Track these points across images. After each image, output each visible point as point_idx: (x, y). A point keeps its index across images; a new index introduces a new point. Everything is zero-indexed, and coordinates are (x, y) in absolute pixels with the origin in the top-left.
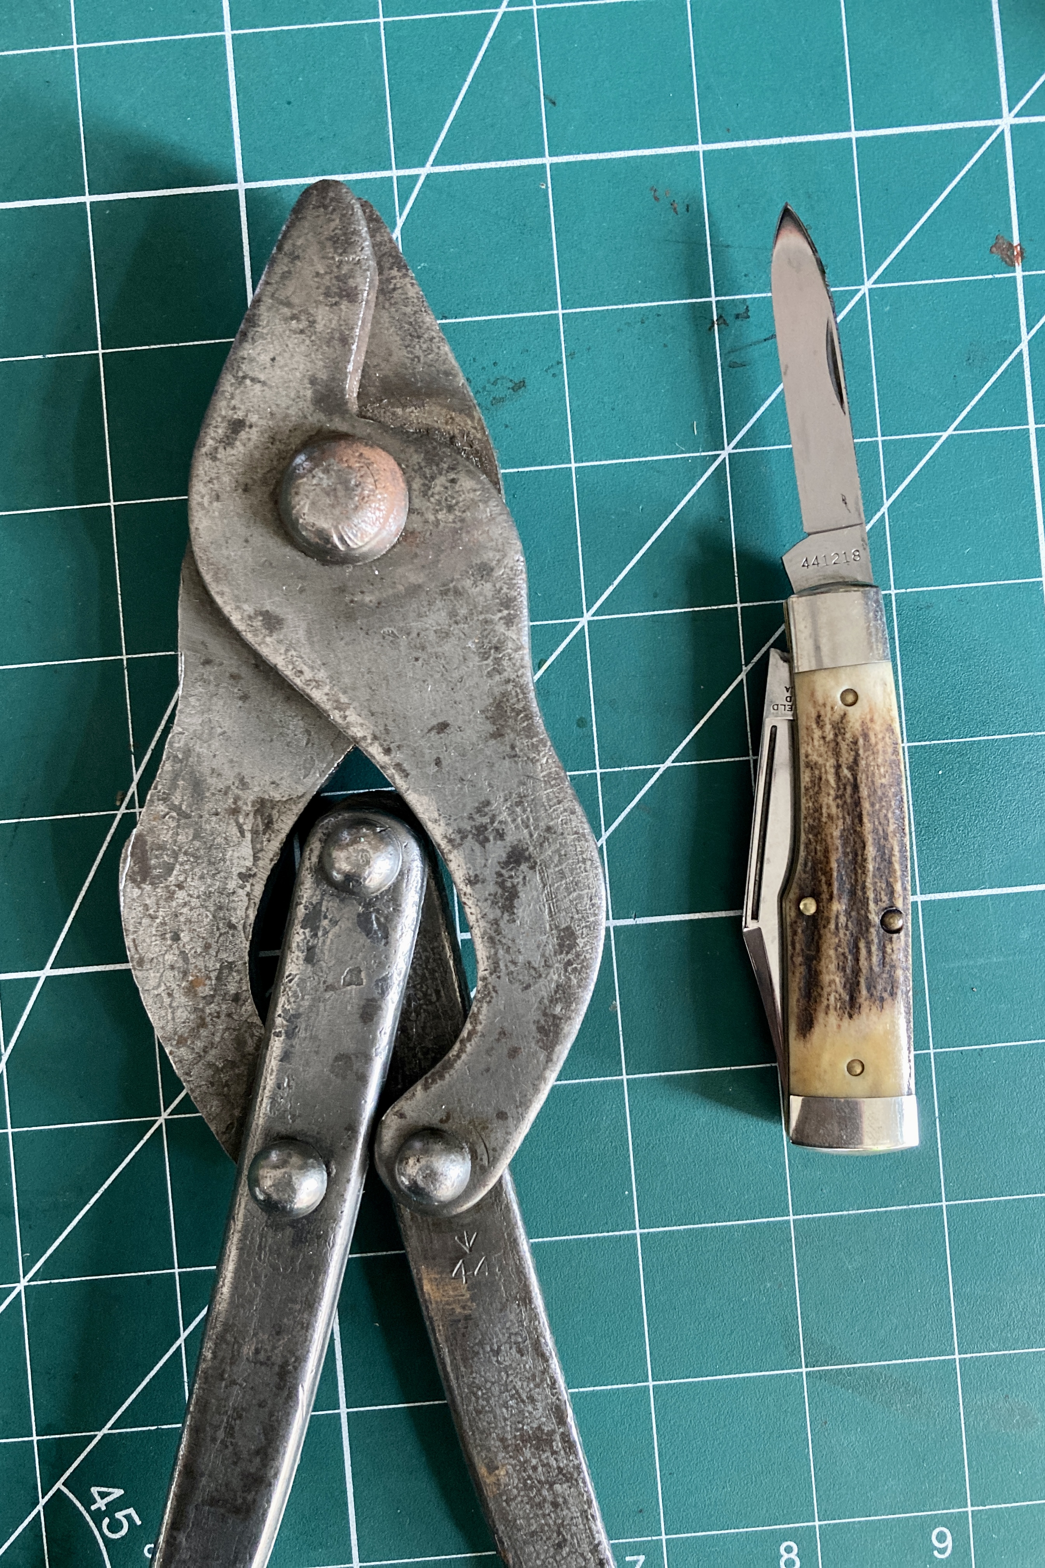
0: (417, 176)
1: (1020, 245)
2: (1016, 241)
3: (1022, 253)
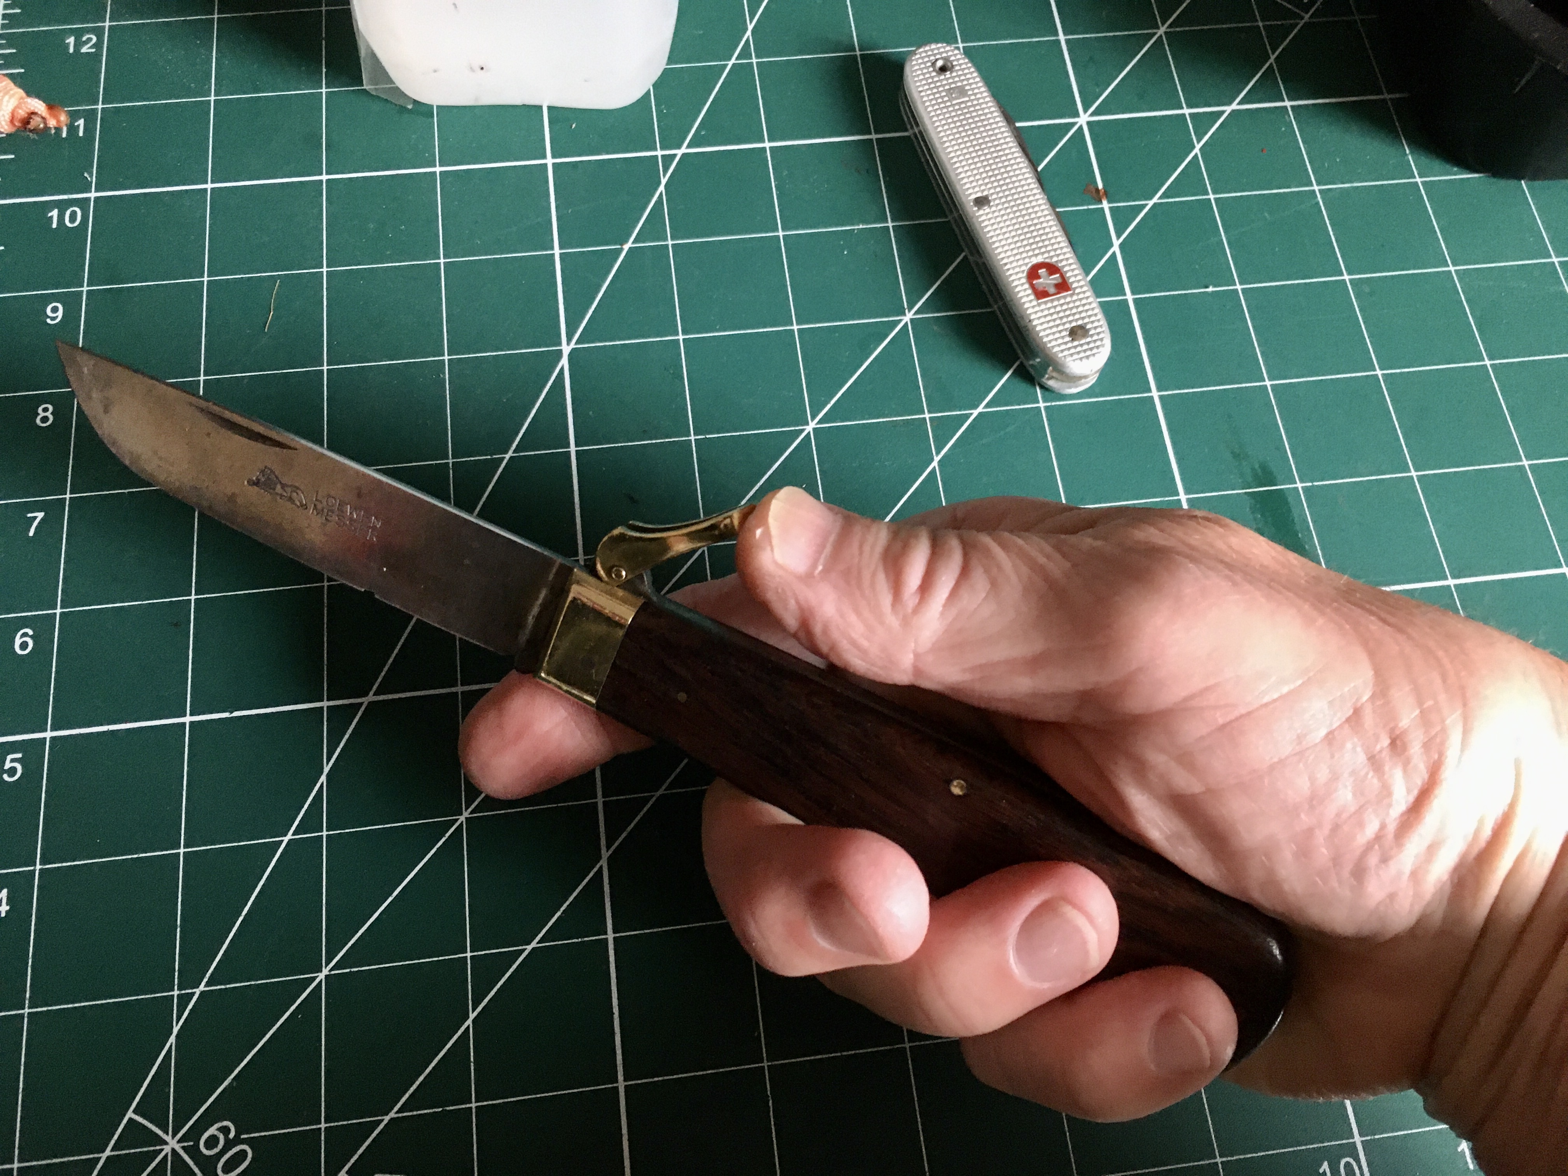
0: (675, 155)
1: (1104, 188)
2: (1100, 186)
3: (1106, 193)
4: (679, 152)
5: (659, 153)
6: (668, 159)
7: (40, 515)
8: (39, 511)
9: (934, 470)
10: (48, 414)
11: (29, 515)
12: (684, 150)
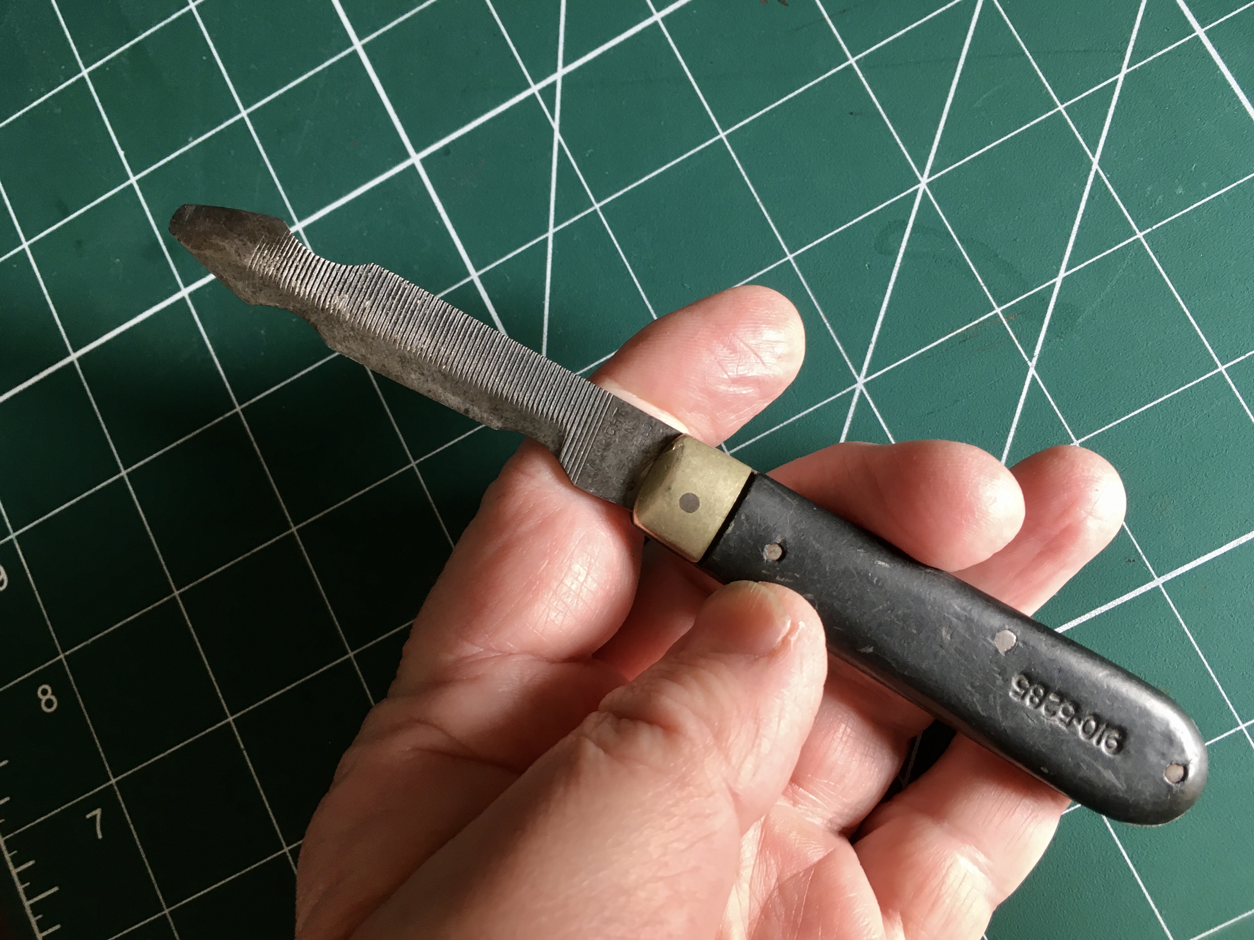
4: (557, 77)
5: (535, 89)
6: (548, 92)
7: (98, 812)
8: (95, 809)
9: (1034, 380)
10: (49, 696)
11: (88, 816)
12: (562, 71)
